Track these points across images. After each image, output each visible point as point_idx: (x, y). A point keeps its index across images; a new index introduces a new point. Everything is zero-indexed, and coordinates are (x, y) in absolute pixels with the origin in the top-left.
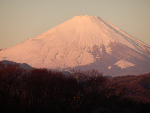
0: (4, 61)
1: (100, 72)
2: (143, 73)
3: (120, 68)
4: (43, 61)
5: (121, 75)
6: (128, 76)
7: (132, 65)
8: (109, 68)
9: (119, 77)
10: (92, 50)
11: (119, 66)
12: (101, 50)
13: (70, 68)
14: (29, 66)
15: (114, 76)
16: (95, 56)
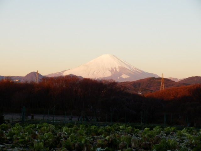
0: (71, 75)
1: (114, 80)
2: (134, 81)
3: (123, 78)
4: (88, 75)
5: (123, 81)
6: (127, 82)
7: (129, 77)
8: (118, 78)
9: (123, 82)
10: (110, 70)
11: (123, 77)
12: (114, 70)
13: (101, 78)
14: (82, 77)
15: (120, 82)
16: (112, 73)
